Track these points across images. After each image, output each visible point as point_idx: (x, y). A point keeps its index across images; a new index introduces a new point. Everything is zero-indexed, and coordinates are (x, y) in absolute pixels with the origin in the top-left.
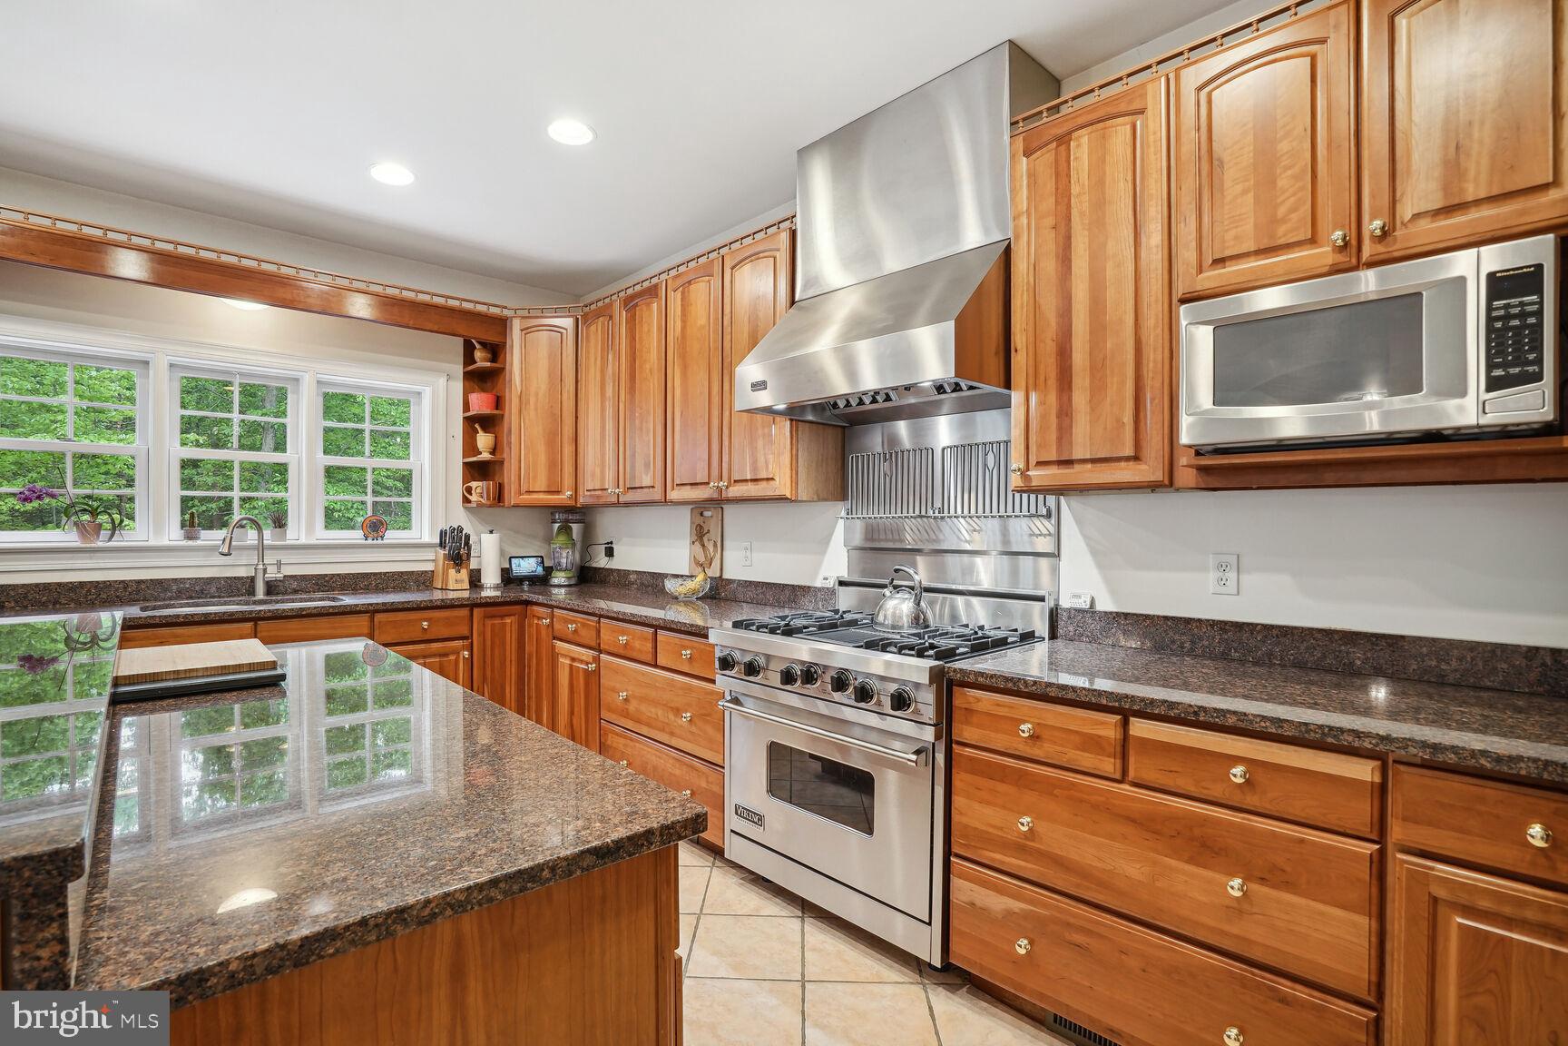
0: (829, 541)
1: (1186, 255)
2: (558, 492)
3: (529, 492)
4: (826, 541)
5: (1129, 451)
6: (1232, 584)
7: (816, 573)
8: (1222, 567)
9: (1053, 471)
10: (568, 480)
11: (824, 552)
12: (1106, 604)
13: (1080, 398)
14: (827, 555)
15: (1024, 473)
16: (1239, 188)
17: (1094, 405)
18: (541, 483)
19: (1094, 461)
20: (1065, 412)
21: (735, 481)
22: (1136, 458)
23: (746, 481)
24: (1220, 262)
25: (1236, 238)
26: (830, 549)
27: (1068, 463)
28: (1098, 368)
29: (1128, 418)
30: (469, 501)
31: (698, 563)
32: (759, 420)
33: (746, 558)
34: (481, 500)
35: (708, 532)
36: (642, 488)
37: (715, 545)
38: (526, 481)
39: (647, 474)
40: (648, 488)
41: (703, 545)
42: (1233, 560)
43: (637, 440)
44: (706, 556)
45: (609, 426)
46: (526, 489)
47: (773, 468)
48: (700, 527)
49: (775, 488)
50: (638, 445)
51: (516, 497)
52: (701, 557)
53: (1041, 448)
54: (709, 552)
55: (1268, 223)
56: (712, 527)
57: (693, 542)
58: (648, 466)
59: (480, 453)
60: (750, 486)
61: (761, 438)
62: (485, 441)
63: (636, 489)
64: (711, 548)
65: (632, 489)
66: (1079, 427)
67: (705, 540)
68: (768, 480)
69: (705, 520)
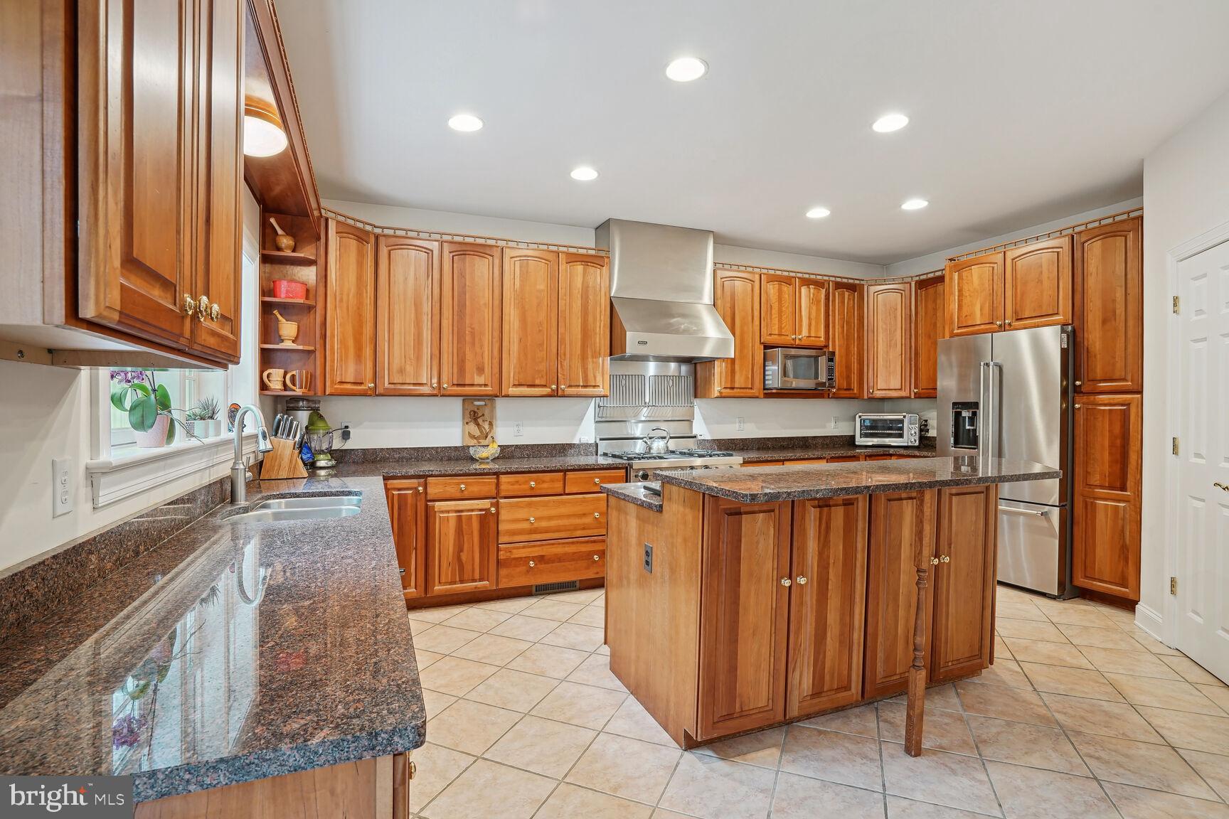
0: (582, 419)
1: (764, 330)
2: (361, 383)
3: (340, 383)
4: (581, 419)
5: (750, 386)
6: (742, 427)
7: (573, 436)
8: (740, 422)
9: (728, 390)
10: (368, 372)
11: (580, 424)
13: (737, 368)
14: (581, 428)
15: (720, 391)
16: (775, 315)
17: (741, 370)
18: (350, 375)
19: (737, 388)
20: (733, 372)
21: (570, 386)
22: (748, 388)
23: (579, 386)
24: (771, 334)
25: (774, 329)
26: (583, 423)
27: (733, 388)
28: (742, 358)
29: (750, 377)
30: (266, 387)
31: (473, 437)
32: (589, 353)
33: (518, 431)
34: (294, 388)
35: (483, 415)
36: (473, 385)
37: (491, 424)
38: (338, 373)
39: (480, 376)
40: (480, 385)
41: (478, 425)
42: (742, 420)
43: (467, 349)
44: (481, 432)
45: (426, 335)
46: (338, 380)
47: (599, 381)
48: (475, 412)
49: (600, 391)
50: (469, 355)
51: (332, 386)
52: (477, 432)
53: (726, 382)
54: (485, 429)
55: (780, 328)
56: (487, 412)
57: (467, 423)
58: (481, 370)
59: (282, 341)
60: (580, 389)
61: (591, 364)
62: (288, 328)
63: (464, 385)
64: (486, 426)
65: (458, 385)
66: (737, 377)
67: (480, 421)
68: (594, 386)
69: (478, 407)
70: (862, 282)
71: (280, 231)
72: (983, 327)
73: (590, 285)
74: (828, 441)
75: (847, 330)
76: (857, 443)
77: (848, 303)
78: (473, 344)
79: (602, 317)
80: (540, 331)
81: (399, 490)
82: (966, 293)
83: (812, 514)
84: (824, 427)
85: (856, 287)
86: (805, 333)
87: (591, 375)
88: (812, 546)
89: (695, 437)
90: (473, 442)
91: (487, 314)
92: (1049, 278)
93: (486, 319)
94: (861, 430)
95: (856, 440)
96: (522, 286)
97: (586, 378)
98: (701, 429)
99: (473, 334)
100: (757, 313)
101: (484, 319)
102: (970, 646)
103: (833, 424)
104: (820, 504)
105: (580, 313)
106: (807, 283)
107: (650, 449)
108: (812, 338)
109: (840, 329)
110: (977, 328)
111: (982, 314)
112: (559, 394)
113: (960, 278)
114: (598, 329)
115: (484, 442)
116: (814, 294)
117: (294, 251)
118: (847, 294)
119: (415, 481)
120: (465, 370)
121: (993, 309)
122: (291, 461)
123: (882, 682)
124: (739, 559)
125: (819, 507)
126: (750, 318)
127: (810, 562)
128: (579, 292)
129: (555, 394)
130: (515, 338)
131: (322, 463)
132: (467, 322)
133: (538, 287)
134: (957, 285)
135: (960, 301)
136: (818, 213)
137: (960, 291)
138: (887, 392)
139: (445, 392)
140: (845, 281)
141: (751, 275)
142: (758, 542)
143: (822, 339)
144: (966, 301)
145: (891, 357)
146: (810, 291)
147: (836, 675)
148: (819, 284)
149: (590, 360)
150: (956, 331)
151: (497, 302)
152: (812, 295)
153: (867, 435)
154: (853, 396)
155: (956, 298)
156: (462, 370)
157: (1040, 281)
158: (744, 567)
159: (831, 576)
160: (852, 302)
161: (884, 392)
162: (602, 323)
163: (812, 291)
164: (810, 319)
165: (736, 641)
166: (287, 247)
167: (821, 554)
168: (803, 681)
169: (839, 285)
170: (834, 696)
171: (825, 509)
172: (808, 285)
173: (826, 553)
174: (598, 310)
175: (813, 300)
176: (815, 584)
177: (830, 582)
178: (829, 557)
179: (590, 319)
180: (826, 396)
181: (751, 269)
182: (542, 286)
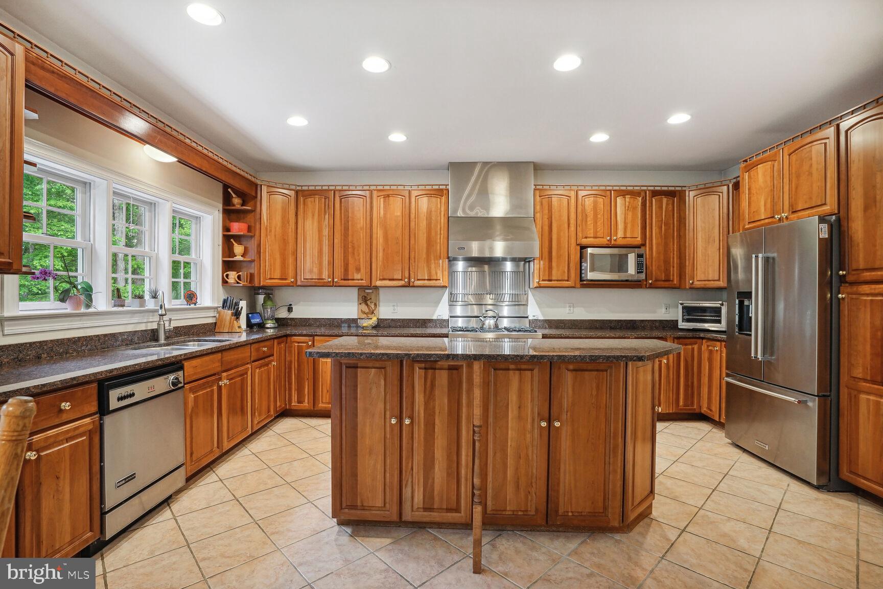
1: (580, 234)
2: (286, 279)
3: (271, 279)
4: (438, 302)
5: (566, 279)
6: (572, 310)
7: (433, 315)
8: (570, 307)
9: (547, 282)
10: (291, 272)
11: (437, 306)
12: (541, 318)
13: (554, 264)
14: (439, 308)
15: (538, 283)
16: (590, 222)
17: (558, 266)
18: (277, 274)
19: (557, 280)
20: (550, 268)
21: (418, 279)
22: (568, 280)
23: (425, 279)
24: (586, 238)
25: (590, 233)
26: (440, 305)
27: (550, 280)
28: (559, 256)
29: (566, 271)
30: (227, 282)
31: (364, 313)
32: (432, 257)
33: (394, 310)
34: (239, 282)
35: (371, 299)
36: (353, 280)
37: (375, 305)
38: (269, 273)
39: (358, 274)
40: (358, 280)
41: (367, 305)
42: (572, 305)
43: (350, 258)
44: (369, 309)
45: (326, 249)
46: (269, 277)
47: (440, 276)
48: (365, 297)
49: (440, 283)
50: (351, 260)
51: (263, 281)
52: (367, 310)
53: (543, 276)
54: (372, 308)
55: (596, 232)
56: (373, 298)
57: (360, 304)
58: (358, 270)
59: (236, 256)
60: (426, 282)
61: (433, 264)
62: (238, 249)
63: (348, 280)
64: (373, 306)
65: (344, 280)
66: (554, 272)
67: (369, 302)
68: (436, 280)
69: (368, 294)
70: (684, 188)
71: (234, 195)
72: (767, 221)
73: (433, 210)
74: (657, 324)
75: (665, 230)
76: (679, 327)
77: (666, 208)
78: (353, 254)
79: (442, 232)
80: (397, 243)
81: (299, 343)
82: (754, 191)
83: (418, 373)
84: (655, 312)
85: (675, 193)
86: (620, 234)
87: (433, 272)
88: (419, 398)
89: (527, 317)
90: (364, 316)
91: (362, 235)
92: (817, 169)
93: (362, 238)
94: (683, 316)
95: (679, 324)
96: (385, 214)
97: (430, 273)
98: (534, 311)
99: (353, 247)
100: (573, 222)
101: (360, 239)
102: (593, 503)
103: (664, 310)
104: (427, 367)
105: (425, 230)
106: (622, 194)
107: (484, 324)
108: (627, 239)
109: (658, 230)
110: (762, 222)
111: (765, 210)
112: (411, 284)
113: (749, 177)
114: (439, 241)
115: (370, 316)
116: (629, 203)
117: (242, 205)
118: (665, 200)
119: (307, 338)
120: (348, 270)
121: (774, 204)
122: (230, 323)
123: (493, 514)
124: (356, 399)
125: (425, 368)
126: (566, 225)
127: (417, 409)
128: (424, 215)
129: (408, 285)
130: (380, 248)
131: (268, 326)
132: (350, 240)
133: (396, 214)
134: (747, 185)
135: (749, 198)
136: (599, 138)
137: (749, 189)
138: (707, 282)
139: (337, 284)
140: (666, 188)
141: (569, 192)
142: (371, 389)
143: (639, 239)
144: (754, 198)
145: (710, 252)
146: (625, 201)
147: (445, 497)
148: (633, 194)
149: (433, 261)
150: (747, 226)
151: (368, 226)
152: (627, 204)
153: (689, 321)
154: (673, 286)
155: (747, 195)
156: (346, 270)
157: (810, 174)
158: (360, 405)
159: (437, 421)
160: (670, 206)
161: (704, 283)
162: (442, 236)
163: (627, 200)
164: (625, 223)
165: (356, 455)
166: (238, 204)
167: (426, 404)
168: (415, 495)
169: (655, 193)
170: (444, 514)
171: (430, 371)
172: (624, 196)
173: (432, 404)
174: (439, 227)
175: (628, 207)
176: (422, 426)
177: (436, 426)
178: (434, 408)
179: (433, 234)
180: (645, 286)
181: (568, 188)
182: (399, 213)
